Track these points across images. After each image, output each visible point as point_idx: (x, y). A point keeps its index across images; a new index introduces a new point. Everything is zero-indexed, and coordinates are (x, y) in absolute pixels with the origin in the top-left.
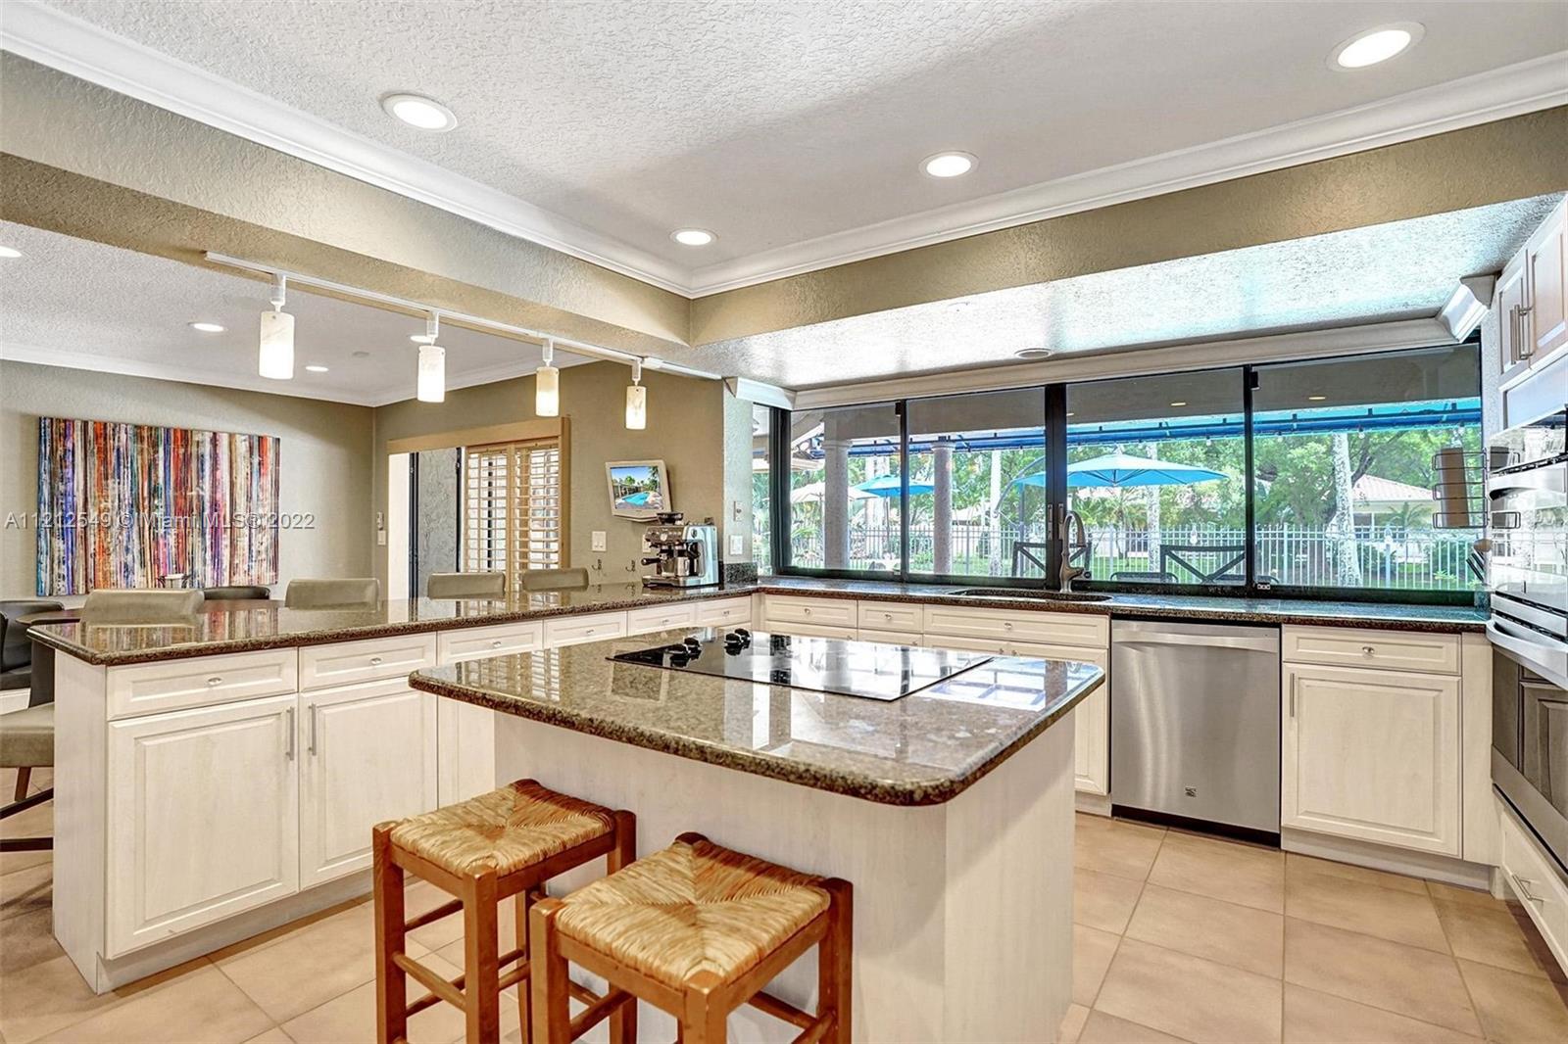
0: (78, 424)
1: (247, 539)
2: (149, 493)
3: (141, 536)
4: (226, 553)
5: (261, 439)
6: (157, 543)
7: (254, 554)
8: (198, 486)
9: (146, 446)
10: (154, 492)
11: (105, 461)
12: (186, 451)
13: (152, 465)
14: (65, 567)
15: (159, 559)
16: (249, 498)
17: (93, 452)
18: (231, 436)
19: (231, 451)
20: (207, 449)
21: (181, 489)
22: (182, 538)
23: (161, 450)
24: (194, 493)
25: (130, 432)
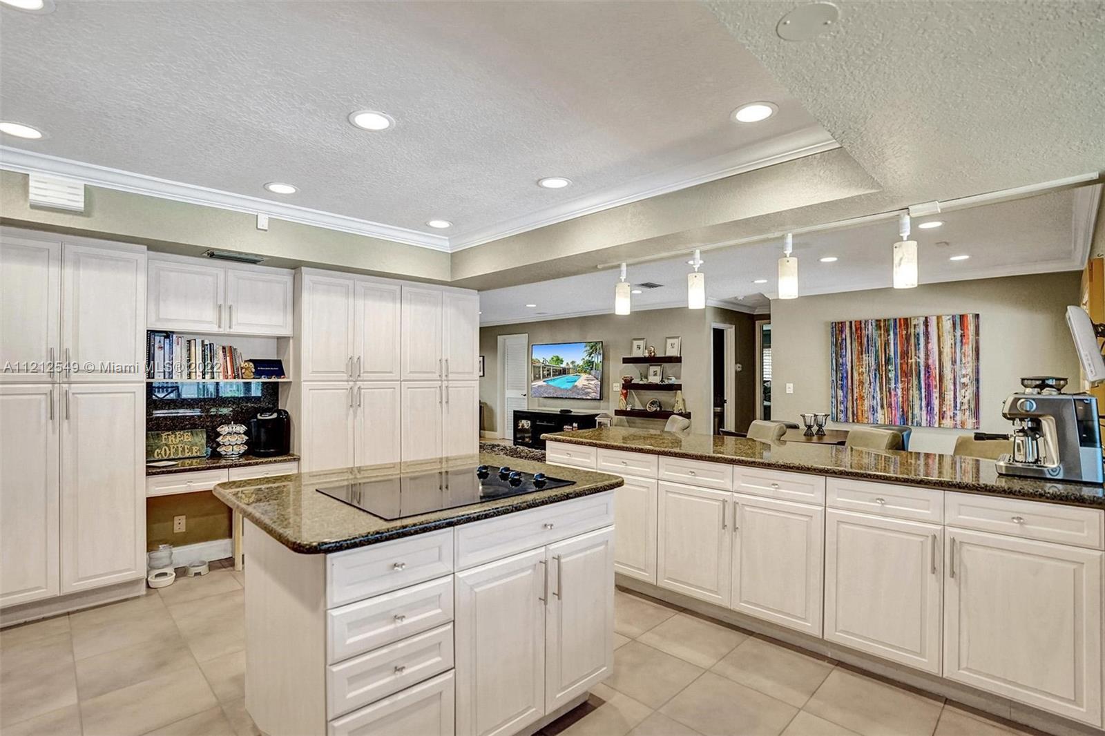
0: (848, 324)
1: (952, 393)
2: (885, 362)
3: (881, 389)
4: (936, 402)
5: (962, 317)
6: (890, 393)
7: (958, 405)
8: (915, 355)
9: (883, 332)
10: (888, 361)
11: (861, 344)
12: (907, 332)
13: (887, 343)
14: (842, 406)
15: (891, 404)
16: (954, 362)
17: (855, 339)
18: (939, 318)
19: (938, 328)
20: (921, 329)
21: (904, 358)
22: (906, 390)
23: (892, 333)
24: (913, 360)
25: (874, 324)
